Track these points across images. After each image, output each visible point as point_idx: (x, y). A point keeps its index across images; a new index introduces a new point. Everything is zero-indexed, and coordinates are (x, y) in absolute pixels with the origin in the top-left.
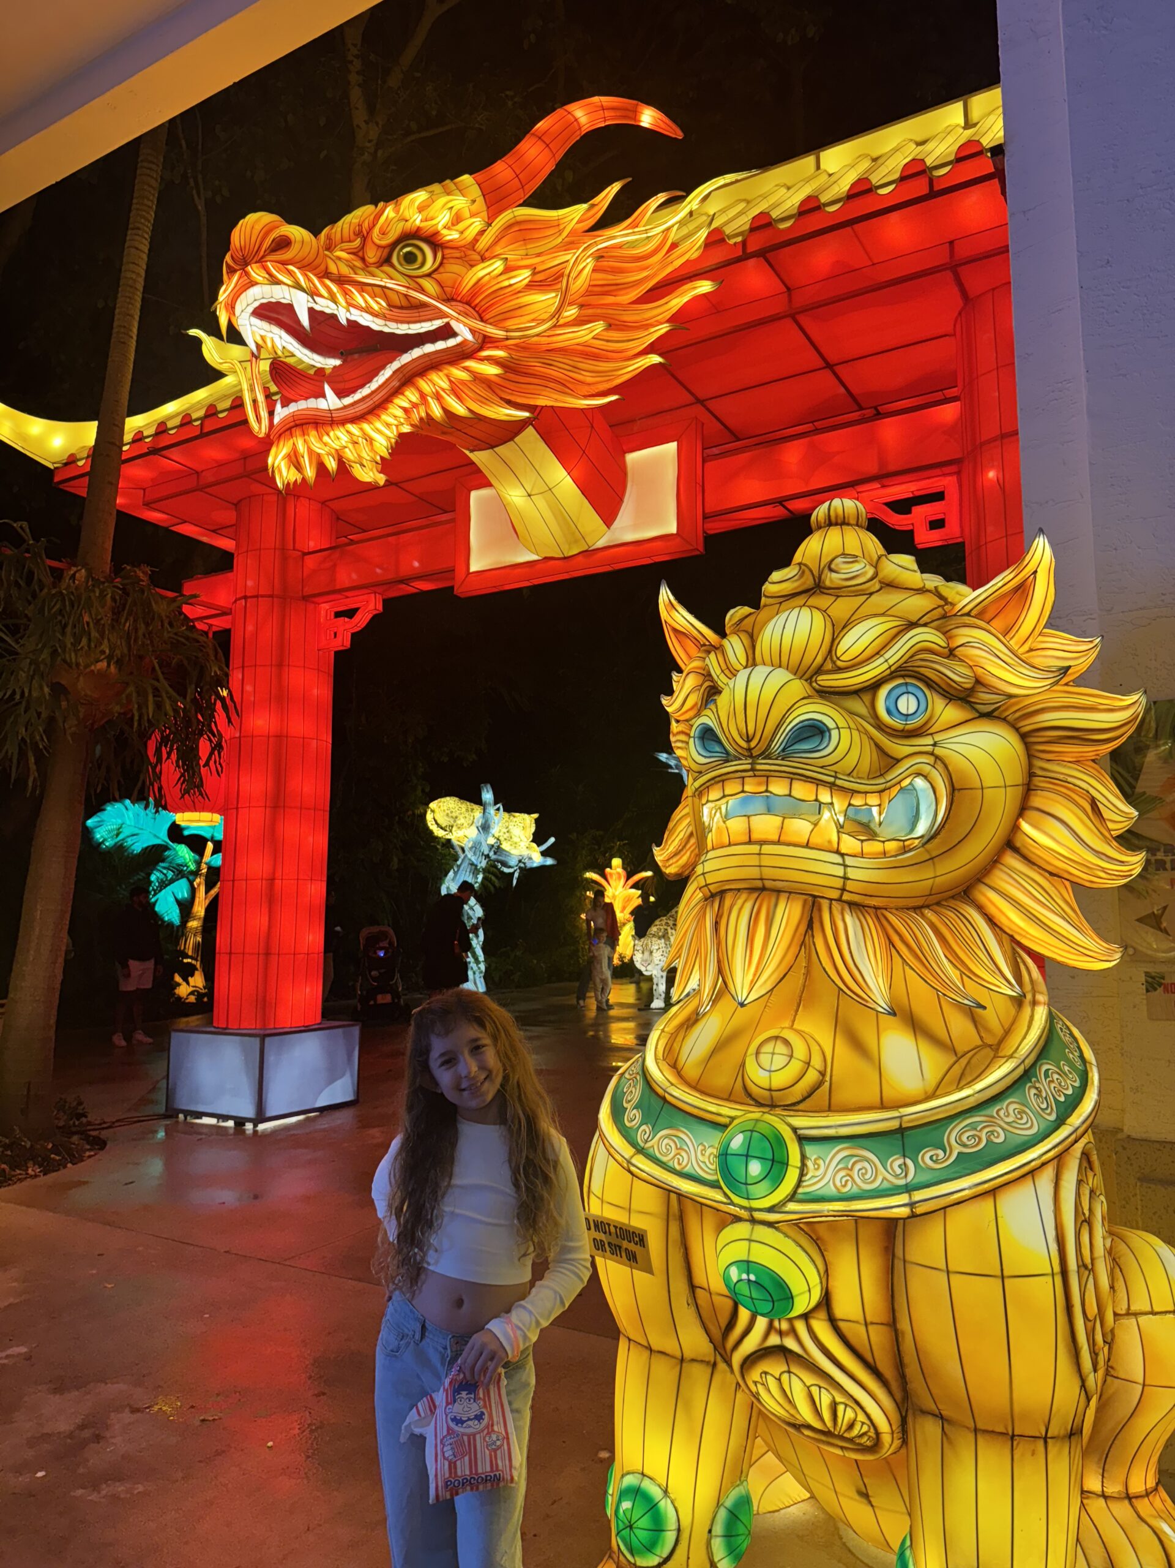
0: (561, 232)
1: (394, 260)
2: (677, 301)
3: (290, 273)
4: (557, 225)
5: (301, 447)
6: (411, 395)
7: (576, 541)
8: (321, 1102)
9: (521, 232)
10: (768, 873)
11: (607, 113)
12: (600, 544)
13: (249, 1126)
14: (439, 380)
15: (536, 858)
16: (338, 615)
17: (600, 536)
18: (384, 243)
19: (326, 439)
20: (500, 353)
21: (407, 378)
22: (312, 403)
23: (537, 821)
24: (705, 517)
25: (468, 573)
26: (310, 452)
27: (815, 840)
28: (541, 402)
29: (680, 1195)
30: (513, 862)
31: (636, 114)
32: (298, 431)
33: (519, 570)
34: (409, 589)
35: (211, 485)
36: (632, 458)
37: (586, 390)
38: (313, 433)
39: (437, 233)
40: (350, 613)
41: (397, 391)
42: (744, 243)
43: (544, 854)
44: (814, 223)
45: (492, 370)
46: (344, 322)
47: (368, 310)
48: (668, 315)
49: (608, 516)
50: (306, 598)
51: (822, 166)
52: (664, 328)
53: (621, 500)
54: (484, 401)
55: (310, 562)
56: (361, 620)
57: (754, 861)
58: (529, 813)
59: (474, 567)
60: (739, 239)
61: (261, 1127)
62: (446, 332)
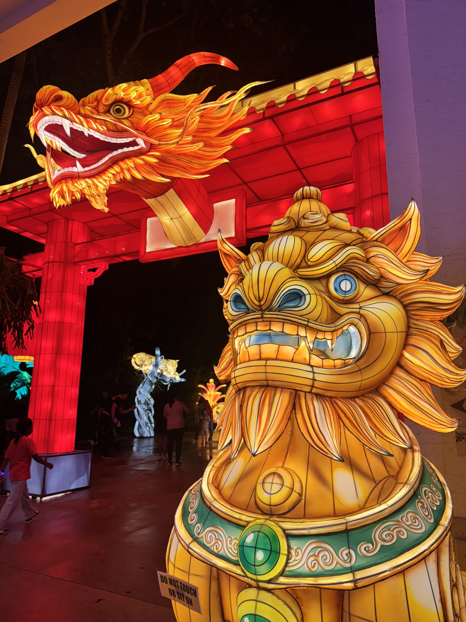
0: (185, 105)
1: (111, 111)
2: (235, 136)
3: (62, 111)
4: (184, 102)
5: (65, 188)
6: (117, 168)
7: (192, 239)
8: (73, 487)
9: (168, 104)
10: (270, 376)
11: (207, 59)
13: (38, 499)
14: (130, 163)
15: (178, 378)
16: (89, 270)
17: (203, 238)
18: (107, 104)
19: (76, 184)
20: (158, 154)
21: (115, 161)
22: (70, 169)
23: (178, 363)
24: (247, 230)
25: (145, 253)
26: (69, 190)
27: (296, 358)
28: (176, 175)
29: (219, 569)
30: (168, 380)
31: (218, 60)
32: (64, 181)
33: (167, 252)
34: (120, 260)
35: (35, 214)
36: (216, 205)
37: (195, 171)
38: (70, 182)
39: (130, 101)
40: (94, 270)
41: (110, 167)
42: (264, 113)
43: (181, 377)
44: (294, 105)
45: (153, 160)
46: (87, 135)
47: (98, 131)
48: (231, 142)
49: (206, 229)
50: (75, 263)
52: (230, 148)
53: (211, 223)
54: (149, 173)
55: (78, 248)
56: (99, 273)
57: (262, 369)
58: (175, 359)
59: (148, 250)
60: (262, 111)
61: (44, 499)
62: (134, 143)
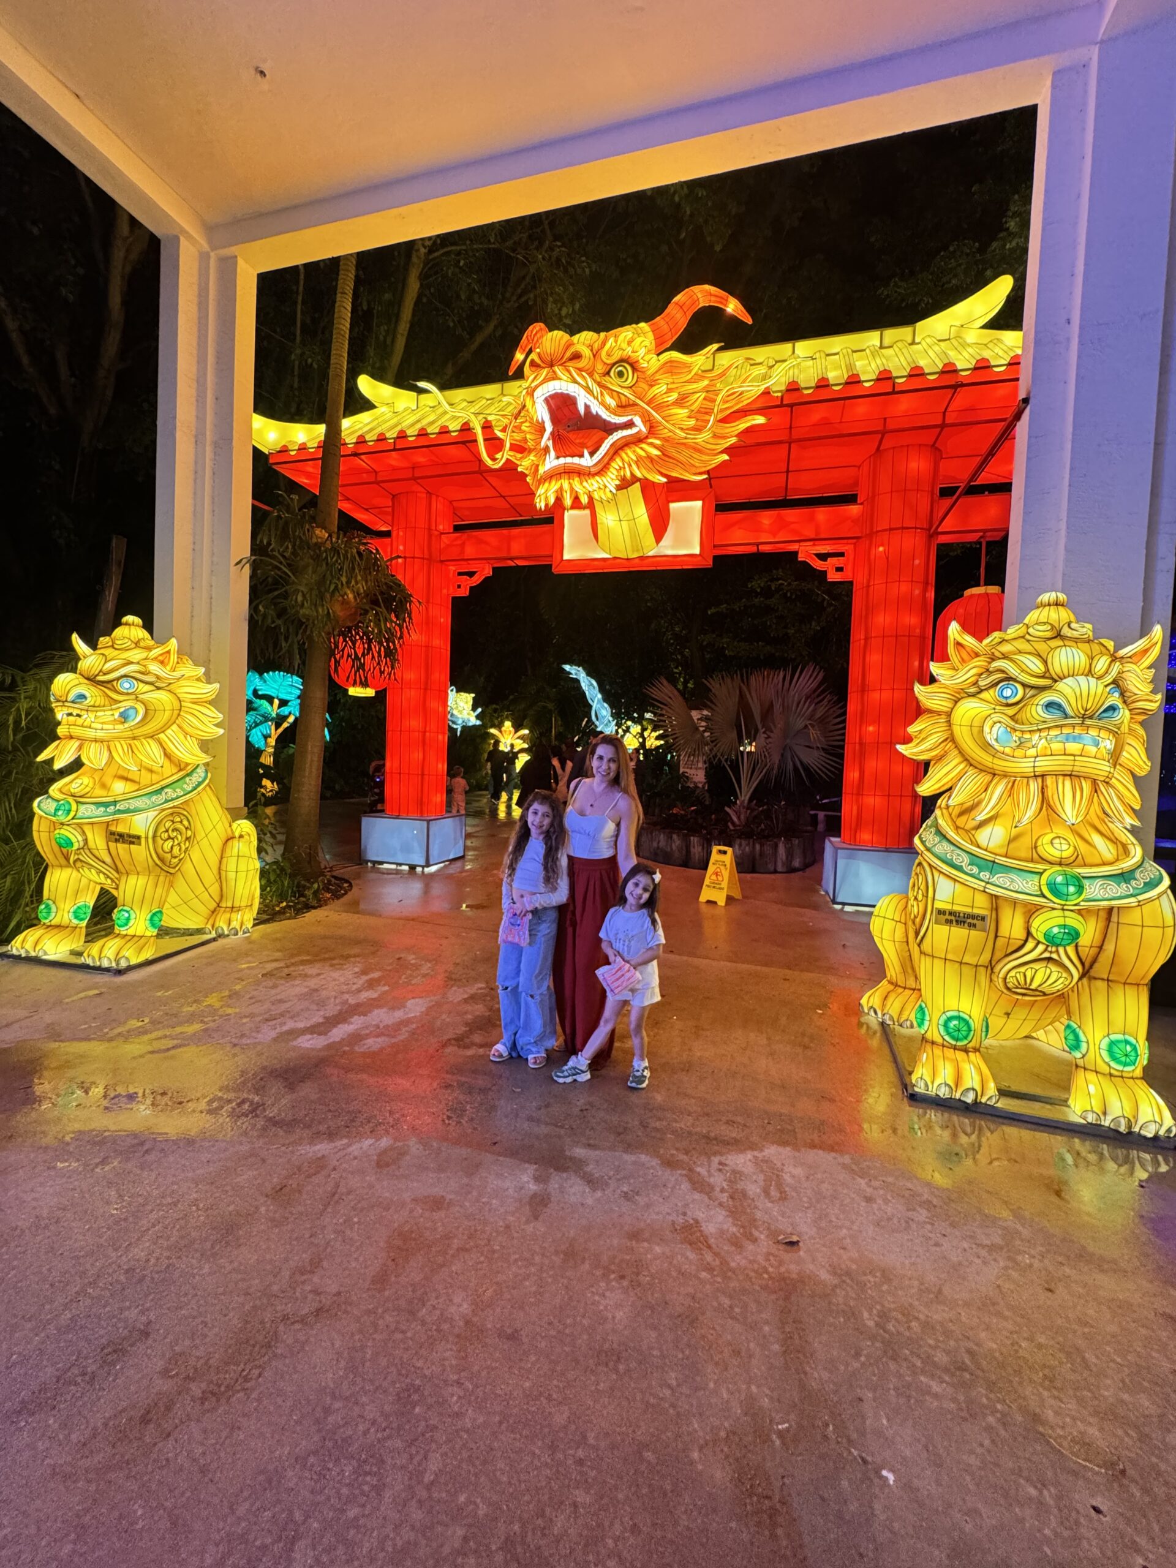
0: (690, 371)
1: (612, 373)
2: (743, 425)
4: (687, 367)
5: (566, 486)
6: (618, 460)
7: (638, 550)
9: (671, 368)
11: (713, 299)
12: (651, 554)
14: (629, 454)
15: (473, 721)
16: (460, 574)
17: (651, 549)
18: (608, 362)
19: (585, 484)
20: (658, 442)
21: (617, 450)
22: (576, 460)
24: (715, 546)
25: (562, 560)
26: (572, 489)
28: (674, 474)
30: (460, 722)
31: (726, 302)
32: (566, 476)
33: (596, 563)
34: (511, 564)
35: (383, 482)
36: (673, 506)
39: (637, 361)
40: (471, 574)
41: (612, 459)
42: (782, 397)
44: (824, 395)
45: (655, 452)
46: (581, 409)
47: (603, 404)
48: (736, 433)
49: (659, 537)
50: (442, 561)
51: (797, 352)
52: (734, 440)
53: (666, 529)
54: (649, 470)
55: (445, 539)
56: (478, 579)
59: (566, 556)
60: (779, 394)
61: (426, 870)
62: (630, 424)
